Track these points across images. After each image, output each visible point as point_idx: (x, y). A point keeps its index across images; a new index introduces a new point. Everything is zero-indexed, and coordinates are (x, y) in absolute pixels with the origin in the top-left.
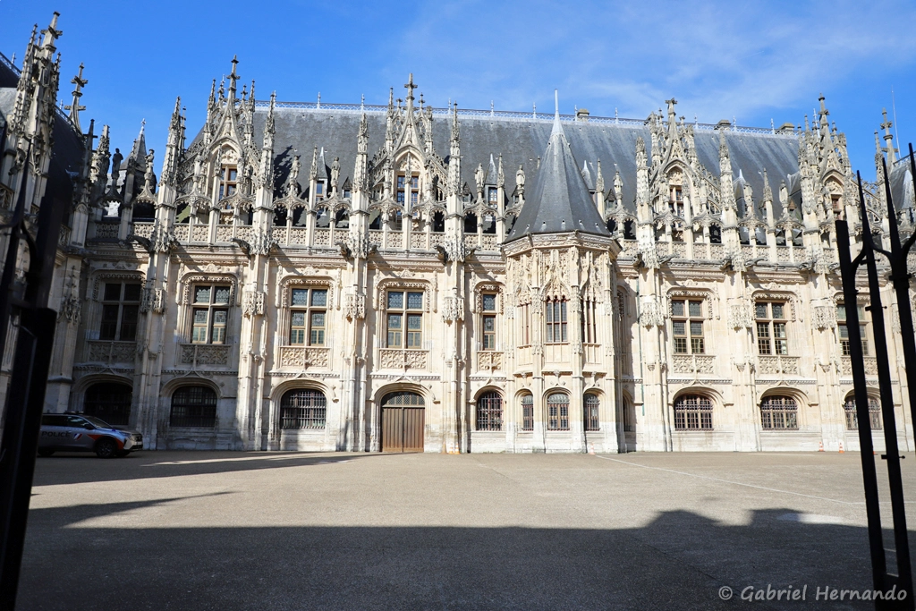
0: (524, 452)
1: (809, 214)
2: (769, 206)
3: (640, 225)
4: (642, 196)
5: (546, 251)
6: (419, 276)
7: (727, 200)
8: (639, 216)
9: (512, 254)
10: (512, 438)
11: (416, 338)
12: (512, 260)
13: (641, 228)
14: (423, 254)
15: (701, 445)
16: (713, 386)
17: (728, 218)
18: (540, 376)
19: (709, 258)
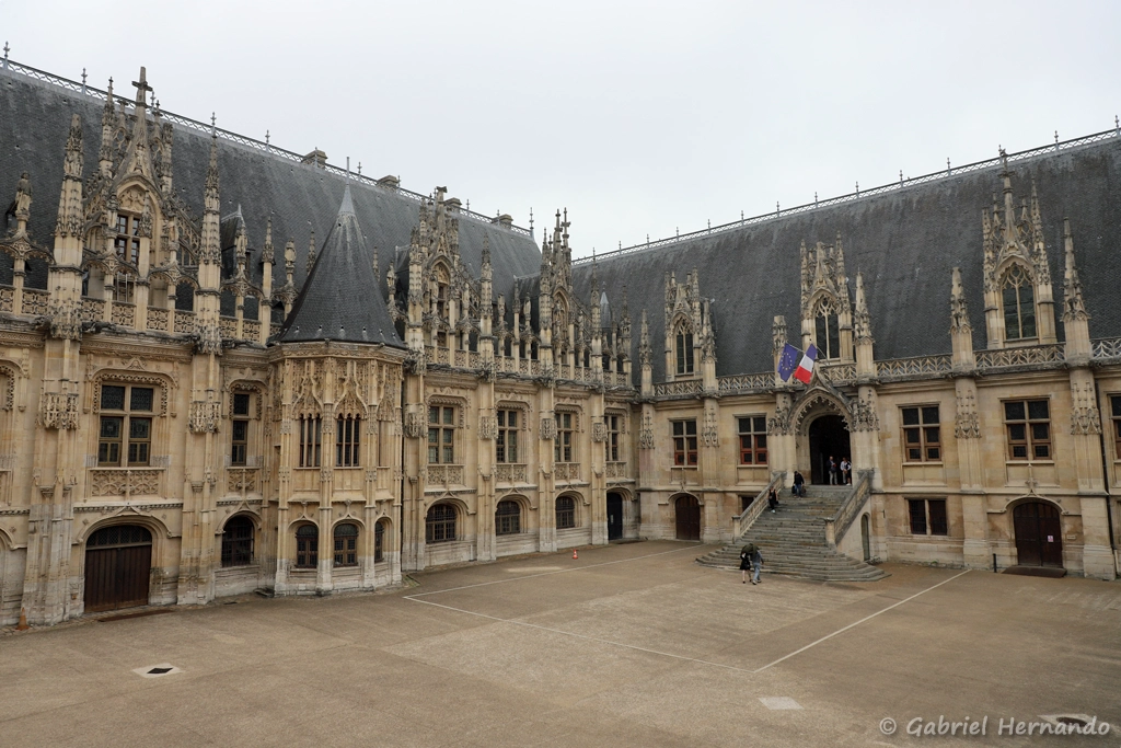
0: (299, 593)
1: (546, 329)
2: (517, 317)
3: (411, 327)
4: (415, 294)
5: (342, 362)
6: (152, 367)
7: (486, 308)
8: (411, 316)
9: (294, 356)
10: (284, 578)
11: (141, 451)
12: (292, 364)
13: (411, 330)
14: (165, 339)
15: (447, 558)
16: (461, 497)
17: (485, 326)
18: (330, 507)
19: (467, 366)
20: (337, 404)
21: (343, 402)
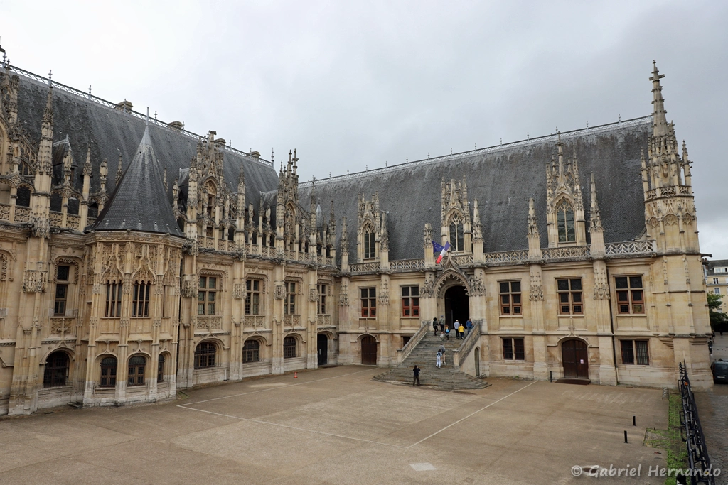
1: (280, 227)
2: (261, 218)
3: (188, 223)
4: (192, 201)
5: (139, 245)
7: (240, 212)
8: (188, 216)
10: (90, 394)
12: (102, 245)
13: (188, 225)
14: (7, 226)
15: (209, 379)
16: (219, 337)
17: (240, 224)
18: (127, 344)
19: (226, 250)
20: (134, 274)
21: (139, 273)
